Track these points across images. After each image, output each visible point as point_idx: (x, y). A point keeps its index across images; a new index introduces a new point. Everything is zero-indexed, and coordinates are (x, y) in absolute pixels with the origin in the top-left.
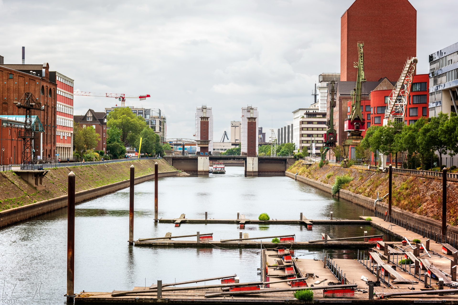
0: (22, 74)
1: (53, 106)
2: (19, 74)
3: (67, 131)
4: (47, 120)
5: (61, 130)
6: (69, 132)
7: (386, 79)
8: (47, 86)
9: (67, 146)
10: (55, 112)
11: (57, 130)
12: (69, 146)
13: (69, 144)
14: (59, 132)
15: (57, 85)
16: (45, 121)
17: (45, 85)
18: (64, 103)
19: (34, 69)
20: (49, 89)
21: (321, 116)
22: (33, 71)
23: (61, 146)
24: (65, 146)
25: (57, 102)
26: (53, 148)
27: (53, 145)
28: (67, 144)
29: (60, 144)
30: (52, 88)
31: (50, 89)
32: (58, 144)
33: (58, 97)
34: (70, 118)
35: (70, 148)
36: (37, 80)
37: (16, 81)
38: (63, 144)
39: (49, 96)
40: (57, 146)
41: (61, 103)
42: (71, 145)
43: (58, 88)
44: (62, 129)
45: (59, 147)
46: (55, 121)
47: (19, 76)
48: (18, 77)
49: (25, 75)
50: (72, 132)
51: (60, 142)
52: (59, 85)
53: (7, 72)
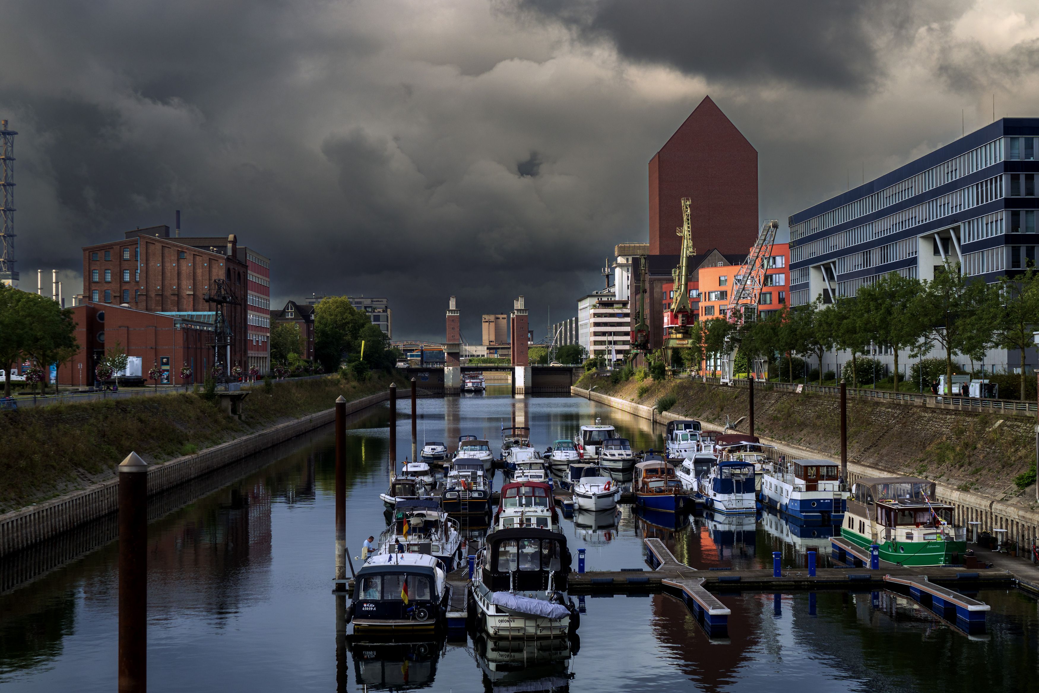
0: (199, 252)
1: (243, 297)
2: (195, 251)
3: (262, 333)
4: (235, 317)
5: (253, 332)
6: (264, 334)
7: (716, 251)
8: (235, 269)
9: (262, 356)
10: (245, 308)
11: (249, 332)
12: (265, 356)
13: (265, 353)
14: (252, 336)
15: (247, 266)
16: (233, 319)
17: (231, 267)
18: (258, 292)
19: (215, 245)
20: (237, 273)
21: (621, 306)
22: (214, 247)
23: (253, 355)
24: (260, 356)
25: (249, 292)
26: (243, 359)
27: (243, 354)
28: (262, 352)
29: (252, 352)
30: (241, 272)
31: (239, 274)
32: (250, 353)
33: (249, 284)
34: (266, 314)
35: (266, 358)
36: (220, 261)
37: (190, 262)
38: (256, 352)
39: (238, 284)
40: (250, 355)
41: (253, 293)
42: (267, 354)
43: (249, 272)
44: (255, 331)
45: (252, 357)
46: (246, 319)
47: (194, 255)
48: (192, 256)
49: (202, 253)
50: (268, 335)
51: (252, 350)
52: (250, 267)
53: (177, 249)
